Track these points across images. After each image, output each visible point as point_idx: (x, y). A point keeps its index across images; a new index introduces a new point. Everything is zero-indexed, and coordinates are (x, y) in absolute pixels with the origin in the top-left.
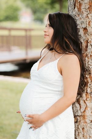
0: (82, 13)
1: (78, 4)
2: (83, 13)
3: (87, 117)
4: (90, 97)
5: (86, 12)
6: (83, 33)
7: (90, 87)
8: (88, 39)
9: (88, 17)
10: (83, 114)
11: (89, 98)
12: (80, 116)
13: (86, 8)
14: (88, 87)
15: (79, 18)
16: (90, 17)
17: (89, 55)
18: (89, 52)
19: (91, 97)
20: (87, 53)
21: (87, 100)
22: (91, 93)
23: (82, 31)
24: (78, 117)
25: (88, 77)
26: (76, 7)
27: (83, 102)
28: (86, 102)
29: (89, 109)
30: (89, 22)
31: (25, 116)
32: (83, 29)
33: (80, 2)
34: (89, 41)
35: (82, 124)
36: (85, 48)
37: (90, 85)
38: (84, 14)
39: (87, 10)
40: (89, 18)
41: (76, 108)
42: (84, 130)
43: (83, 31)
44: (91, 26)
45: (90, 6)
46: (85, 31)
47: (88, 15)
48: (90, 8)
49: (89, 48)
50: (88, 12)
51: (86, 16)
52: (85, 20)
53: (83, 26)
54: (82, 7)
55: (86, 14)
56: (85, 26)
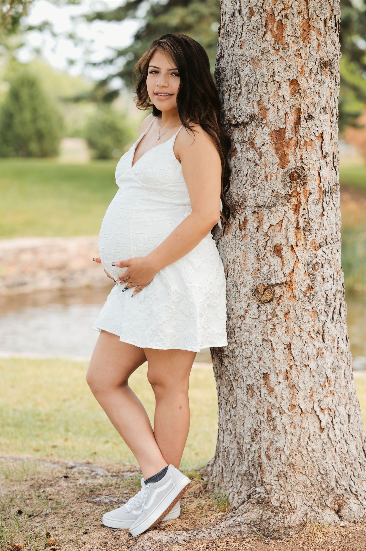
0: (286, 46)
1: (276, 25)
2: (288, 45)
3: (296, 286)
4: (302, 237)
5: (294, 45)
6: (289, 92)
7: (303, 215)
8: (300, 105)
10: (289, 279)
11: (301, 239)
12: (283, 283)
13: (298, 36)
14: (300, 215)
15: (278, 57)
16: (303, 55)
17: (302, 143)
18: (301, 135)
19: (305, 237)
20: (299, 137)
21: (299, 244)
22: (306, 228)
23: (287, 87)
24: (276, 288)
25: (302, 191)
26: (269, 32)
27: (290, 251)
28: (296, 249)
29: (300, 265)
30: (303, 66)
31: (114, 264)
32: (288, 83)
33: (280, 20)
34: (302, 110)
35: (286, 301)
36: (294, 126)
37: (304, 209)
38: (290, 49)
39: (296, 40)
40: (301, 58)
42: (288, 316)
43: (290, 86)
44: (307, 75)
45: (304, 30)
46: (292, 87)
47: (301, 51)
48: (303, 36)
49: (301, 125)
50: (301, 43)
51: (296, 54)
52: (293, 63)
53: (288, 75)
54: (286, 31)
55: (295, 49)
56: (294, 76)
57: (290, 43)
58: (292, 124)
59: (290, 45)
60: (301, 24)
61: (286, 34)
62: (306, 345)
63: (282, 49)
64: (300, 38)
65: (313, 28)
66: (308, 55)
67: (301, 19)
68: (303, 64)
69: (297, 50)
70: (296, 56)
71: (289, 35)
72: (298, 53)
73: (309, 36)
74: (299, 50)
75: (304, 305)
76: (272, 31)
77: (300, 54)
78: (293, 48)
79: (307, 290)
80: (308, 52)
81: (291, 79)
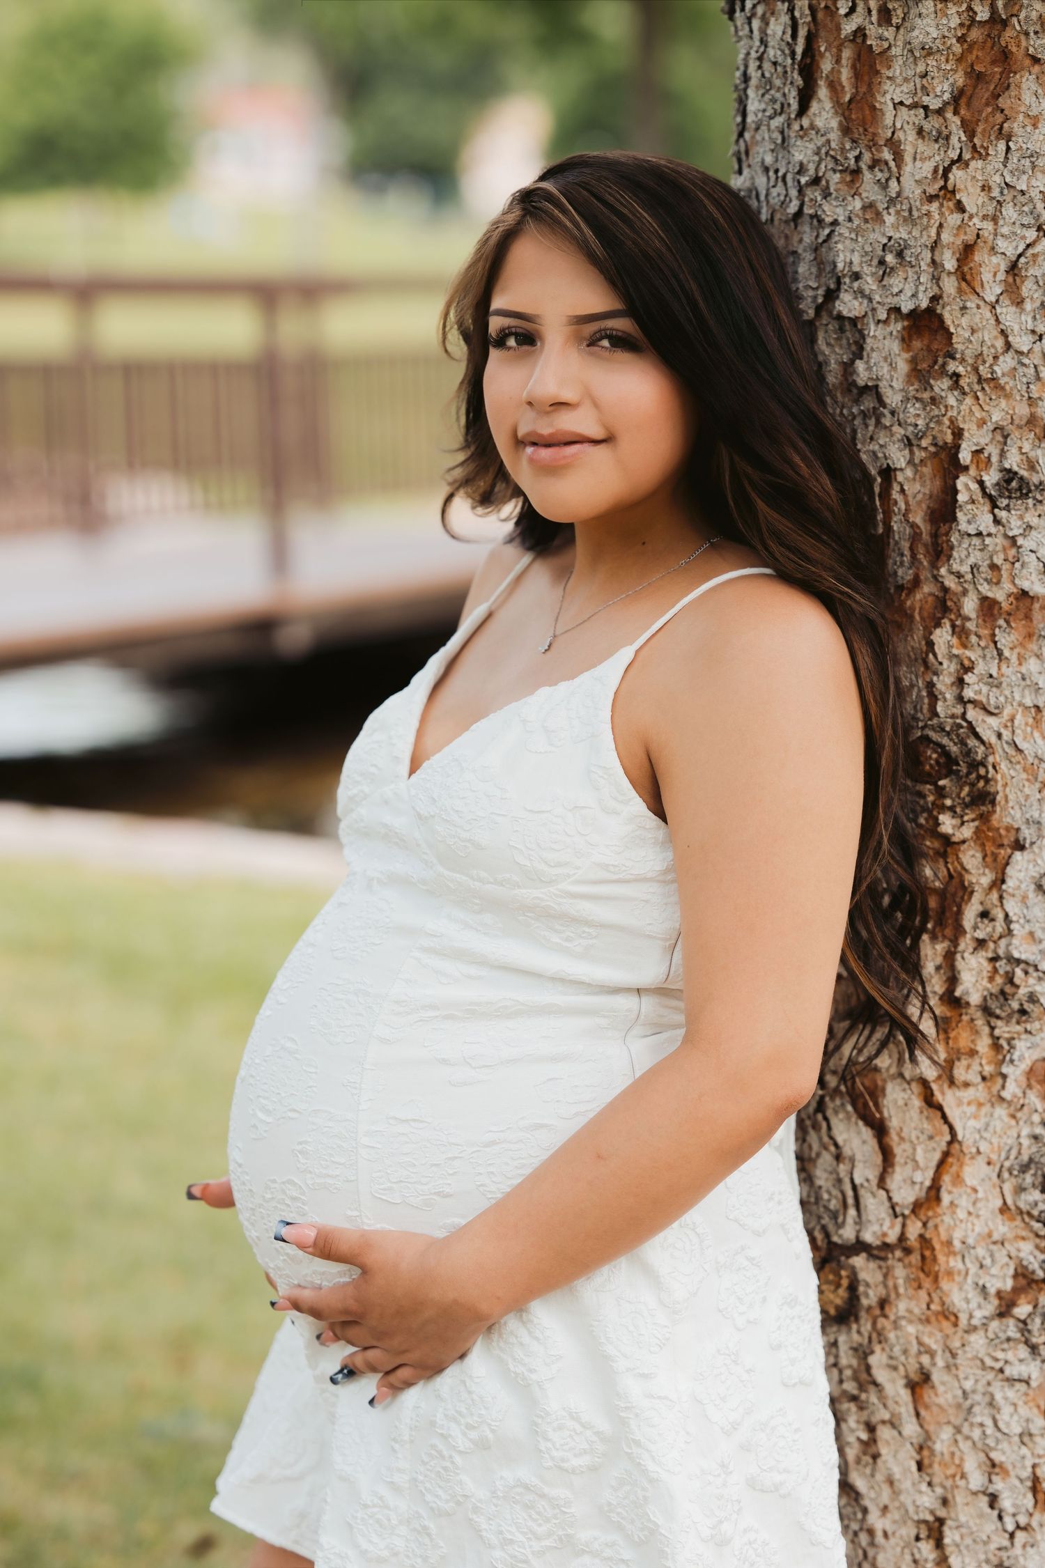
0: (887, 155)
1: (847, 54)
2: (898, 156)
3: (956, 1263)
4: (983, 1045)
5: (925, 148)
6: (903, 367)
7: (981, 943)
8: (958, 434)
9: (947, 193)
10: (914, 1229)
11: (973, 1053)
12: (886, 1246)
13: (934, 104)
14: (966, 944)
15: (857, 204)
16: (972, 199)
17: (970, 606)
18: (965, 569)
19: (996, 1046)
20: (950, 582)
21: (960, 1072)
22: (993, 1005)
23: (895, 346)
24: (859, 1261)
25: (967, 832)
26: (823, 92)
27: (917, 1102)
28: (947, 1098)
29: (974, 1173)
30: (967, 251)
32: (897, 327)
33: (860, 32)
34: (965, 456)
35: (911, 1329)
36: (925, 528)
37: (984, 915)
38: (908, 168)
39: (932, 124)
40: (960, 207)
41: (843, 1169)
42: (927, 1395)
43: (906, 341)
44: (992, 291)
45: (977, 78)
46: (917, 344)
47: (957, 175)
48: (968, 105)
49: (963, 526)
50: (954, 140)
51: (933, 189)
52: (916, 233)
53: (895, 290)
54: (887, 86)
55: (928, 168)
56: (921, 295)
57: (908, 139)
58: (918, 518)
59: (908, 150)
60: (957, 49)
61: (888, 97)
62: (1021, 1537)
63: (871, 168)
64: (949, 115)
65: (1027, 62)
66: (996, 193)
67: (955, 21)
68: (970, 238)
69: (936, 171)
70: (931, 198)
71: (901, 103)
72: (944, 187)
73: (1003, 102)
74: (947, 171)
75: (1000, 1355)
76: (834, 86)
77: (953, 192)
78: (918, 164)
79: (1016, 1291)
80: (997, 179)
81: (906, 307)
